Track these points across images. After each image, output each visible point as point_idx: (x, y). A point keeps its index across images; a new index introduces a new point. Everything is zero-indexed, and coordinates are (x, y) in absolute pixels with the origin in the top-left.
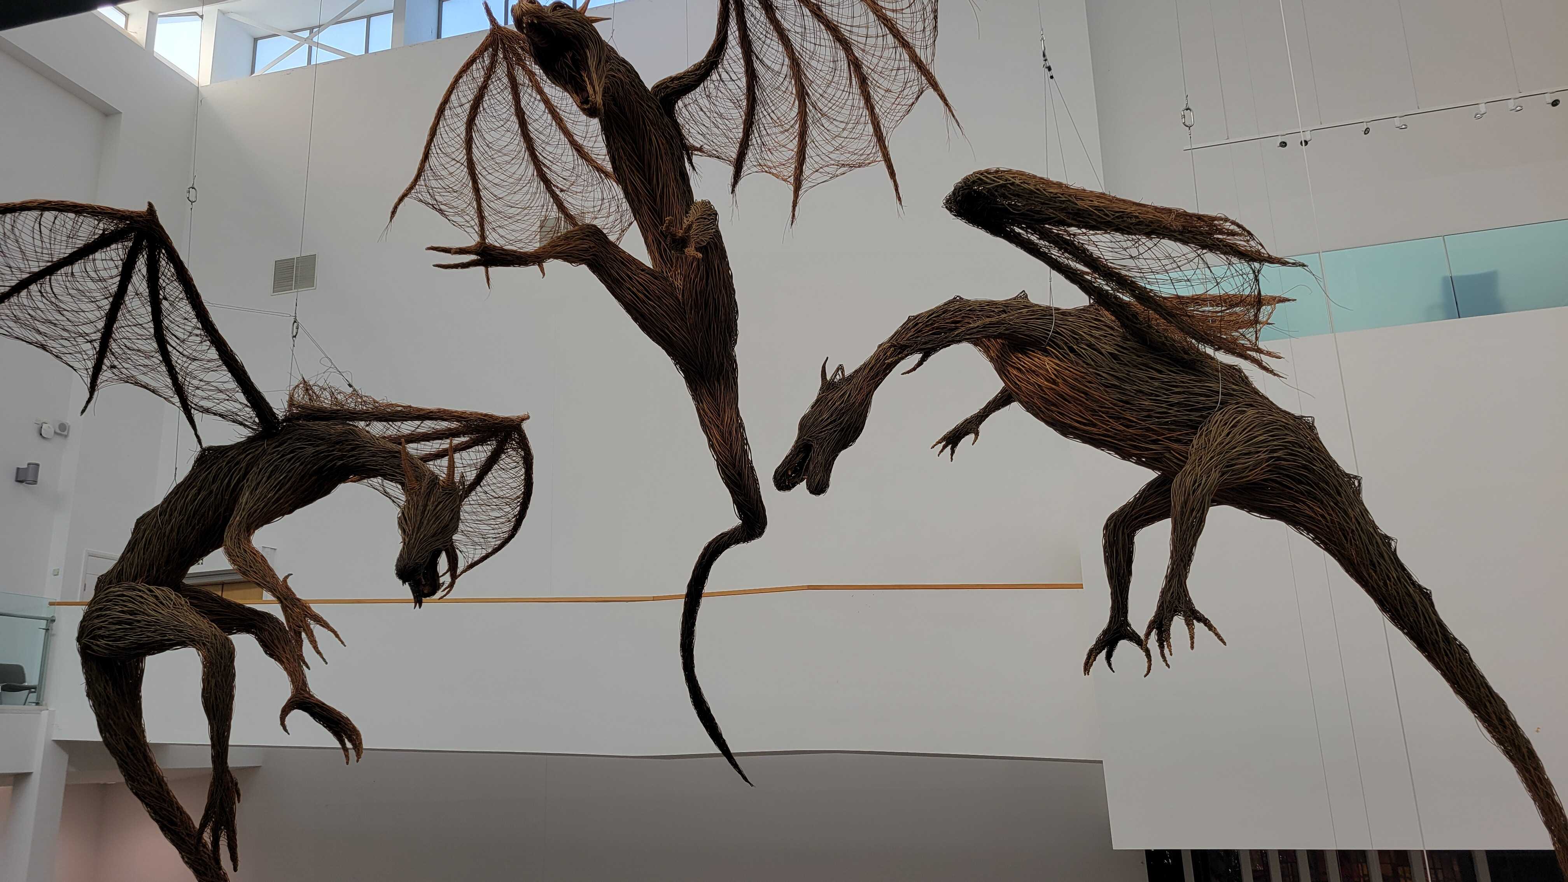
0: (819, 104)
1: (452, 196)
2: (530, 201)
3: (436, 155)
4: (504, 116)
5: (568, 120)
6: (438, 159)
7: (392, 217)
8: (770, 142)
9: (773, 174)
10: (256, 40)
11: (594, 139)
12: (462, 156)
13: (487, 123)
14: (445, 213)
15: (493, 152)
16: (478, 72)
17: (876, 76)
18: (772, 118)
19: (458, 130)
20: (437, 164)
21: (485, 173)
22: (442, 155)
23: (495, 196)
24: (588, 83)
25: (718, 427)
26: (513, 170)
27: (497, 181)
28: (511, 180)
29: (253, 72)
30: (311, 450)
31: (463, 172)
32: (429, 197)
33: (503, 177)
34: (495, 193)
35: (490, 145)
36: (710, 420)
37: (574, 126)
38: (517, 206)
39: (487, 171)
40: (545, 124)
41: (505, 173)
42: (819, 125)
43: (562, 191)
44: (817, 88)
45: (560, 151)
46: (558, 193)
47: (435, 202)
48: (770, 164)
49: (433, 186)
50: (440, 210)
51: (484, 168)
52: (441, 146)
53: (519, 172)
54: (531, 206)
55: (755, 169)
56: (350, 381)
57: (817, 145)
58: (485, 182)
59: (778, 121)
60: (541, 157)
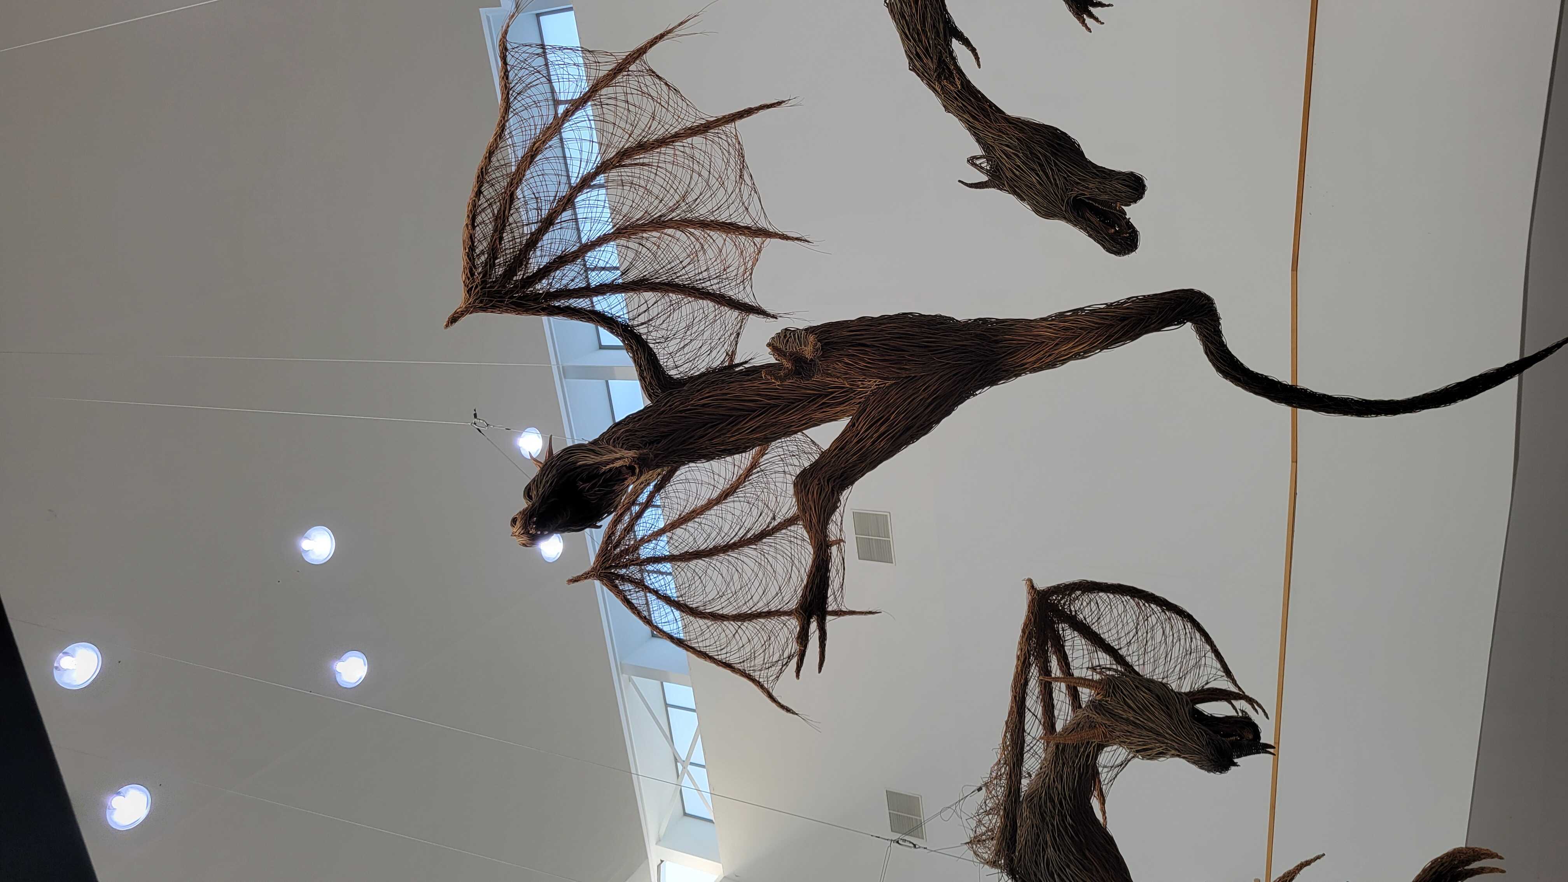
0: (671, 204)
1: (774, 643)
2: (784, 555)
3: (728, 655)
4: (689, 575)
5: (695, 504)
6: (732, 653)
7: (794, 713)
8: (716, 268)
9: (754, 265)
10: (685, 814)
11: (716, 477)
12: (730, 627)
13: (696, 594)
14: (793, 652)
15: (729, 591)
16: (641, 598)
17: (637, 132)
18: (689, 264)
19: (702, 628)
20: (737, 655)
21: (751, 603)
22: (729, 648)
23: (777, 594)
24: (612, 466)
25: (1057, 344)
26: (749, 572)
27: (760, 591)
28: (760, 575)
29: (711, 821)
30: (1050, 851)
31: (749, 627)
32: (773, 668)
33: (756, 584)
34: (774, 594)
35: (721, 594)
36: (1048, 354)
37: (701, 498)
38: (790, 571)
39: (749, 601)
40: (700, 531)
41: (752, 581)
42: (695, 205)
43: (774, 518)
44: (652, 207)
45: (730, 516)
46: (776, 523)
47: (780, 662)
48: (742, 269)
49: (762, 662)
50: (789, 658)
51: (745, 603)
52: (719, 649)
53: (752, 565)
54: (790, 555)
55: (748, 288)
56: (975, 788)
57: (716, 207)
58: (761, 604)
59: (692, 257)
60: (735, 539)
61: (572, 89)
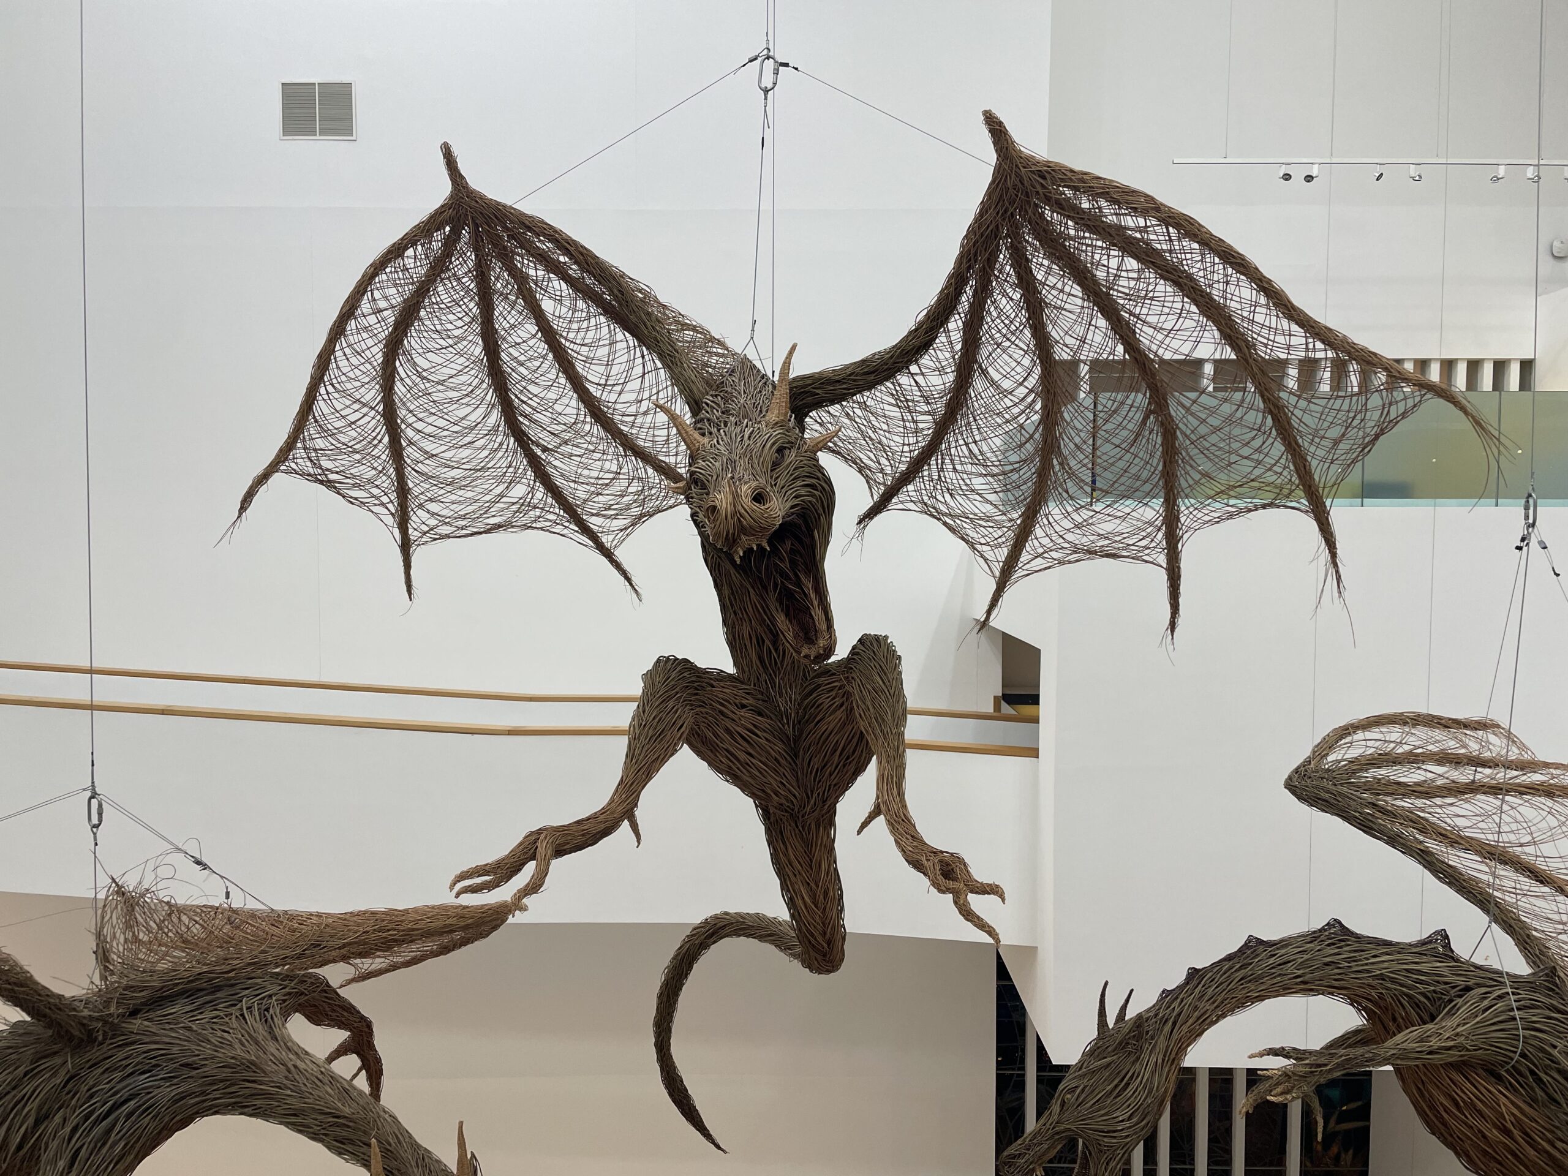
0: (1072, 463)
1: (350, 459)
2: (487, 460)
3: (326, 397)
4: (457, 333)
5: (579, 357)
6: (329, 401)
7: (243, 508)
8: (955, 482)
9: (945, 524)
11: (618, 388)
12: (372, 394)
13: (423, 339)
14: (337, 485)
15: (428, 385)
16: (415, 261)
17: (1194, 452)
18: (970, 451)
19: (367, 352)
20: (326, 411)
21: (411, 419)
22: (336, 395)
23: (426, 452)
26: (461, 413)
27: (430, 429)
28: (456, 428)
31: (373, 422)
32: (309, 464)
33: (441, 423)
34: (427, 448)
35: (424, 374)
37: (588, 365)
38: (464, 466)
39: (414, 415)
40: (531, 353)
41: (446, 417)
43: (545, 449)
44: (1073, 435)
45: (552, 396)
46: (539, 453)
47: (320, 471)
48: (943, 508)
49: (318, 447)
50: (329, 481)
51: (411, 412)
52: (334, 381)
53: (472, 417)
54: (489, 466)
55: (911, 506)
57: (1051, 520)
58: (410, 433)
59: (980, 457)
60: (516, 400)
61: (1307, 419)
